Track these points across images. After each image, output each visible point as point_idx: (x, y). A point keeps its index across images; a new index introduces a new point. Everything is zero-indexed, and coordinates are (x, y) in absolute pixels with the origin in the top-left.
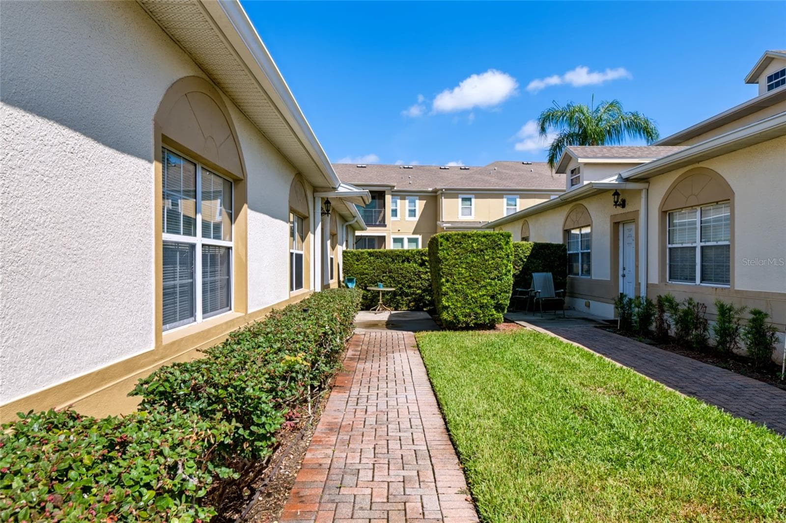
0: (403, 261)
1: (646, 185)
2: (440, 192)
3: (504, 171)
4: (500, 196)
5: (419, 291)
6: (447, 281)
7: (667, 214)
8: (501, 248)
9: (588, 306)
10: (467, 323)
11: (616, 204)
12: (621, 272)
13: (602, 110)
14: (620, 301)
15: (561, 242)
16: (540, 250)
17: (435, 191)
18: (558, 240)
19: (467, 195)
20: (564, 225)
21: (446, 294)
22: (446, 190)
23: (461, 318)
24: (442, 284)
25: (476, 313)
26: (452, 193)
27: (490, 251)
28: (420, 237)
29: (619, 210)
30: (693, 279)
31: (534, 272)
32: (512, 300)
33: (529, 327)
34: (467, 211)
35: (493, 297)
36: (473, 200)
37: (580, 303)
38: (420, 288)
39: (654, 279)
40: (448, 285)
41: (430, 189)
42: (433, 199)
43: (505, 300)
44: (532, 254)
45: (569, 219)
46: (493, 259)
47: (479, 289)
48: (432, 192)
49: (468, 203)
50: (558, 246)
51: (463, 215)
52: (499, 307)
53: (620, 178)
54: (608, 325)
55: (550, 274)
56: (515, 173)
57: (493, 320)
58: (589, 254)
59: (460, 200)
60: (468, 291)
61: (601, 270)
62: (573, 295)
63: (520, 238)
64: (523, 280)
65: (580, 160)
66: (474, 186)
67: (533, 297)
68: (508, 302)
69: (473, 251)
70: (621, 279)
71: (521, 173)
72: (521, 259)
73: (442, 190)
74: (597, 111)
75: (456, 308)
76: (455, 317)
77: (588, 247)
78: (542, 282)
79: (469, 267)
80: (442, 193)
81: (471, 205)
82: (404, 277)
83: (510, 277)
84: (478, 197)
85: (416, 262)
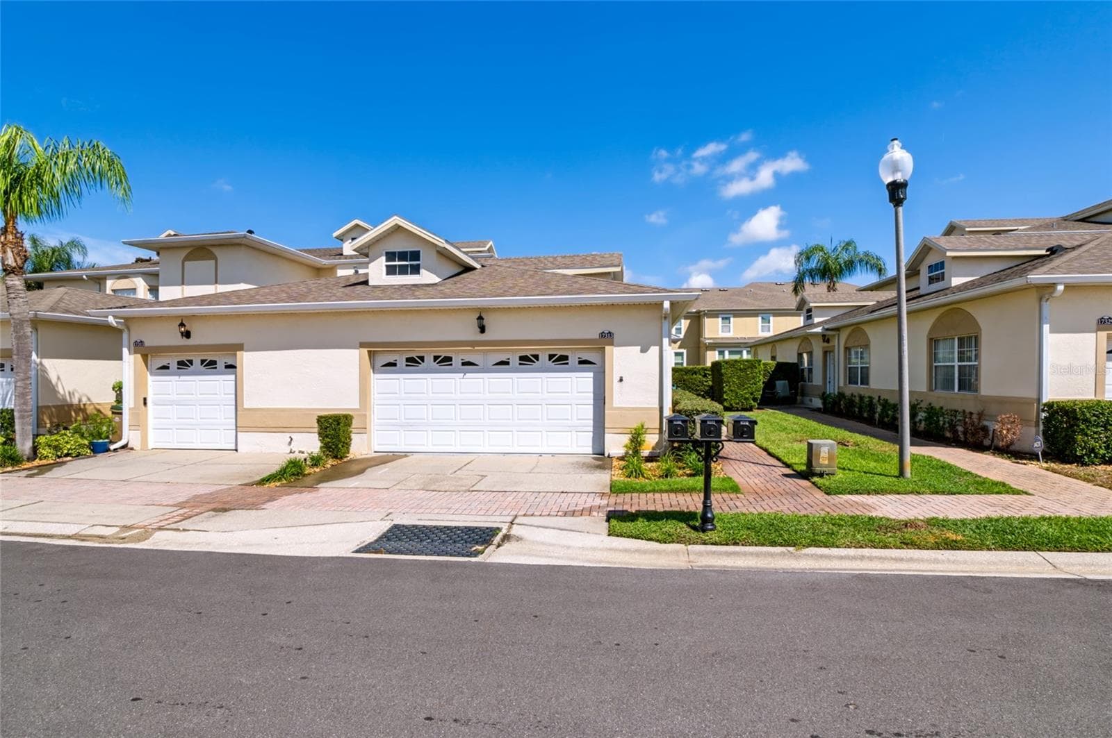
0: (692, 374)
1: (838, 332)
2: (702, 313)
3: (760, 292)
4: (756, 315)
5: (702, 393)
6: (727, 385)
7: (847, 349)
8: (756, 368)
9: (811, 401)
10: (737, 408)
11: (824, 341)
12: (828, 380)
13: (840, 249)
14: (824, 397)
15: (796, 361)
16: (781, 366)
17: (698, 312)
18: (794, 360)
19: (726, 315)
20: (798, 349)
21: (725, 392)
22: (708, 311)
23: (734, 405)
24: (724, 387)
25: (742, 402)
26: (713, 314)
27: (750, 370)
28: (684, 351)
29: (826, 344)
30: (857, 384)
31: (777, 380)
32: (762, 395)
33: (771, 411)
34: (726, 328)
35: (752, 394)
36: (732, 319)
37: (807, 399)
38: (703, 391)
39: (842, 384)
40: (727, 387)
41: (694, 310)
42: (697, 320)
43: (759, 395)
44: (775, 370)
45: (801, 347)
46: (752, 373)
47: (744, 390)
48: (696, 312)
49: (728, 321)
50: (793, 364)
51: (722, 332)
52: (755, 400)
53: (823, 328)
54: (818, 410)
55: (787, 381)
56: (769, 294)
57: (752, 406)
58: (811, 369)
59: (720, 319)
60: (738, 391)
61: (817, 379)
62: (803, 395)
63: (770, 358)
64: (769, 385)
65: (811, 305)
66: (733, 307)
67: (776, 396)
68: (760, 397)
69: (741, 369)
70: (828, 384)
71: (775, 293)
72: (769, 372)
73: (704, 311)
74: (836, 249)
75: (731, 399)
76: (731, 405)
77: (812, 365)
78: (781, 386)
79: (739, 378)
80: (704, 314)
81: (730, 323)
82: (694, 384)
83: (761, 383)
84: (735, 316)
85: (700, 375)
